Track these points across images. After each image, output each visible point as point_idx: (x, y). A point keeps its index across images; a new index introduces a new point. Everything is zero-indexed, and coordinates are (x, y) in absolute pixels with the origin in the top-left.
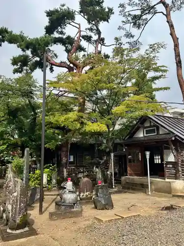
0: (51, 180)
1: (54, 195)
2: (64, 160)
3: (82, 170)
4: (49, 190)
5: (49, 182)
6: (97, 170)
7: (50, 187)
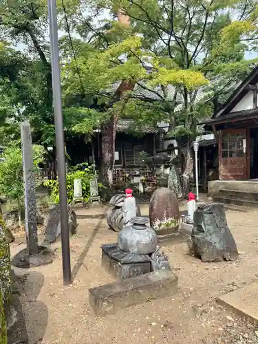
0: (88, 188)
1: (97, 217)
2: (107, 156)
3: (138, 173)
4: (86, 206)
5: (86, 192)
6: (168, 171)
7: (87, 200)
